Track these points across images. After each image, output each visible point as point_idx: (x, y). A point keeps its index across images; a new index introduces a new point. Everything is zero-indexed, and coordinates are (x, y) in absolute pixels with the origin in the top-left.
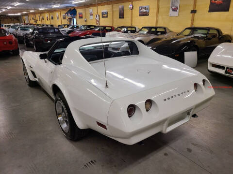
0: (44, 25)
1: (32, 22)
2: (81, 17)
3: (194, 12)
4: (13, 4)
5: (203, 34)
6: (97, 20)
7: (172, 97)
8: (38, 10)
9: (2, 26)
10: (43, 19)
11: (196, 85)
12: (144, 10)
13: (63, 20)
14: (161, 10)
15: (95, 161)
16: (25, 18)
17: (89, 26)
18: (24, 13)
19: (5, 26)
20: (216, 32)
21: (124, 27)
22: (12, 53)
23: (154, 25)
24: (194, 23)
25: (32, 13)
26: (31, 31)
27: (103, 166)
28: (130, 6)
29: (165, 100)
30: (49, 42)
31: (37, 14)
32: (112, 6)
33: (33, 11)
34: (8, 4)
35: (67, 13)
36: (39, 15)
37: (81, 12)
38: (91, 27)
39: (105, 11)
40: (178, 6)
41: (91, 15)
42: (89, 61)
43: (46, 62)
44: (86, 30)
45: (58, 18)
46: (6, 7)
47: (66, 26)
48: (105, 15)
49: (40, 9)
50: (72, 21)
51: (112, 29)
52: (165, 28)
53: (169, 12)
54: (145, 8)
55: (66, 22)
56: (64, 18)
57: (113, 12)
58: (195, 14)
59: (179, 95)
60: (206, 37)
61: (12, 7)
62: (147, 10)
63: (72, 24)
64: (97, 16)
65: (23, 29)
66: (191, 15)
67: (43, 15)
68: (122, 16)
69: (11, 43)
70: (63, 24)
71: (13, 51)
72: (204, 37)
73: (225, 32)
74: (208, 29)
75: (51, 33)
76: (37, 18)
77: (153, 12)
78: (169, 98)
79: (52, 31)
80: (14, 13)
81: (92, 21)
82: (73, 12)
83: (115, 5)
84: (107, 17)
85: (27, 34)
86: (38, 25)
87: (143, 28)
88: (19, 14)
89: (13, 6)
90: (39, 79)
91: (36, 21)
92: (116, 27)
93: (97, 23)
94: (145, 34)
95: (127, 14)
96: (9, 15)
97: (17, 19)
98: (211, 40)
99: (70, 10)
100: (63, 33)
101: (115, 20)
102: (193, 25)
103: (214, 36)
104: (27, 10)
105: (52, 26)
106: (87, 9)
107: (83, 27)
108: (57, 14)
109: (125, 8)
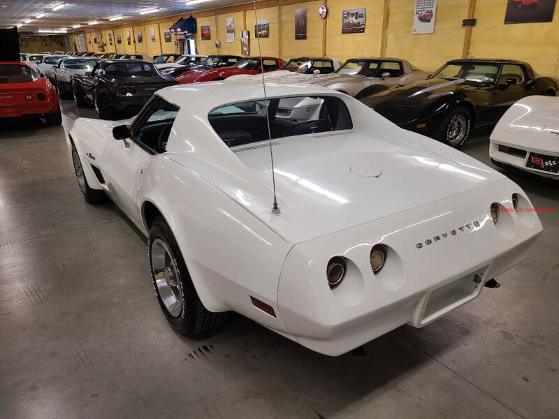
0: (120, 56)
1: (94, 48)
2: (206, 37)
3: (470, 23)
4: (48, 6)
5: (487, 75)
6: (243, 45)
7: (438, 238)
8: (108, 20)
9: (25, 59)
10: (119, 42)
11: (495, 208)
12: (353, 20)
13: (165, 44)
14: (392, 19)
15: (212, 347)
16: (78, 39)
17: (225, 58)
18: (75, 27)
19: (31, 59)
20: (519, 71)
21: (304, 60)
22: (44, 121)
23: (377, 56)
24: (470, 51)
25: (94, 27)
26: (89, 69)
27: (227, 356)
28: (321, 10)
29: (420, 246)
30: (129, 94)
31: (105, 29)
32: (279, 10)
33: (96, 23)
34: (37, 5)
35: (174, 27)
36: (111, 32)
37: (206, 24)
38: (230, 60)
39: (262, 22)
40: (434, 10)
41: (231, 31)
42: (230, 144)
43: (127, 145)
44: (217, 66)
45: (153, 39)
46: (34, 15)
47: (172, 58)
48: (262, 32)
49: (113, 19)
50: (186, 47)
51: (278, 65)
52: (400, 63)
53: (411, 23)
54: (356, 15)
55: (171, 48)
56: (168, 40)
57: (281, 24)
58: (474, 29)
59: (454, 233)
60: (493, 83)
61: (47, 15)
62: (360, 20)
63: (186, 54)
64: (245, 33)
65: (72, 65)
66: (464, 30)
67: (119, 32)
68: (301, 33)
69: (42, 97)
70: (164, 53)
71: (47, 116)
72: (488, 84)
73: (541, 71)
74: (499, 64)
75: (136, 74)
76: (106, 39)
77: (373, 23)
78: (429, 242)
79: (138, 69)
80: (52, 28)
81: (232, 47)
82: (187, 24)
83: (285, 9)
84: (267, 36)
85: (80, 77)
86: (107, 56)
87: (349, 61)
88: (64, 30)
89: (49, 11)
90: (110, 186)
91: (103, 47)
92: (287, 60)
93: (243, 52)
94: (352, 76)
95: (314, 28)
96: (41, 31)
97: (60, 42)
98: (506, 90)
99: (182, 19)
100: (163, 75)
101: (285, 42)
102: (468, 53)
103: (513, 80)
104: (82, 20)
105: (139, 57)
106: (220, 17)
107: (210, 60)
108: (152, 30)
109: (308, 16)
